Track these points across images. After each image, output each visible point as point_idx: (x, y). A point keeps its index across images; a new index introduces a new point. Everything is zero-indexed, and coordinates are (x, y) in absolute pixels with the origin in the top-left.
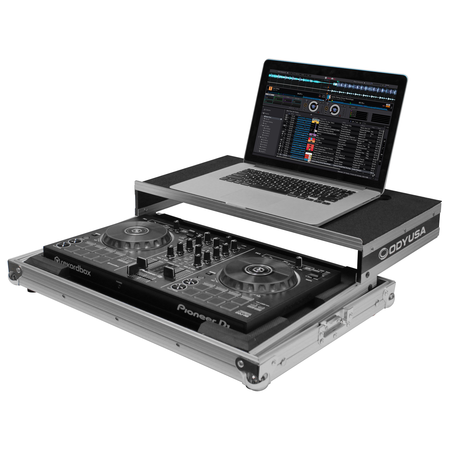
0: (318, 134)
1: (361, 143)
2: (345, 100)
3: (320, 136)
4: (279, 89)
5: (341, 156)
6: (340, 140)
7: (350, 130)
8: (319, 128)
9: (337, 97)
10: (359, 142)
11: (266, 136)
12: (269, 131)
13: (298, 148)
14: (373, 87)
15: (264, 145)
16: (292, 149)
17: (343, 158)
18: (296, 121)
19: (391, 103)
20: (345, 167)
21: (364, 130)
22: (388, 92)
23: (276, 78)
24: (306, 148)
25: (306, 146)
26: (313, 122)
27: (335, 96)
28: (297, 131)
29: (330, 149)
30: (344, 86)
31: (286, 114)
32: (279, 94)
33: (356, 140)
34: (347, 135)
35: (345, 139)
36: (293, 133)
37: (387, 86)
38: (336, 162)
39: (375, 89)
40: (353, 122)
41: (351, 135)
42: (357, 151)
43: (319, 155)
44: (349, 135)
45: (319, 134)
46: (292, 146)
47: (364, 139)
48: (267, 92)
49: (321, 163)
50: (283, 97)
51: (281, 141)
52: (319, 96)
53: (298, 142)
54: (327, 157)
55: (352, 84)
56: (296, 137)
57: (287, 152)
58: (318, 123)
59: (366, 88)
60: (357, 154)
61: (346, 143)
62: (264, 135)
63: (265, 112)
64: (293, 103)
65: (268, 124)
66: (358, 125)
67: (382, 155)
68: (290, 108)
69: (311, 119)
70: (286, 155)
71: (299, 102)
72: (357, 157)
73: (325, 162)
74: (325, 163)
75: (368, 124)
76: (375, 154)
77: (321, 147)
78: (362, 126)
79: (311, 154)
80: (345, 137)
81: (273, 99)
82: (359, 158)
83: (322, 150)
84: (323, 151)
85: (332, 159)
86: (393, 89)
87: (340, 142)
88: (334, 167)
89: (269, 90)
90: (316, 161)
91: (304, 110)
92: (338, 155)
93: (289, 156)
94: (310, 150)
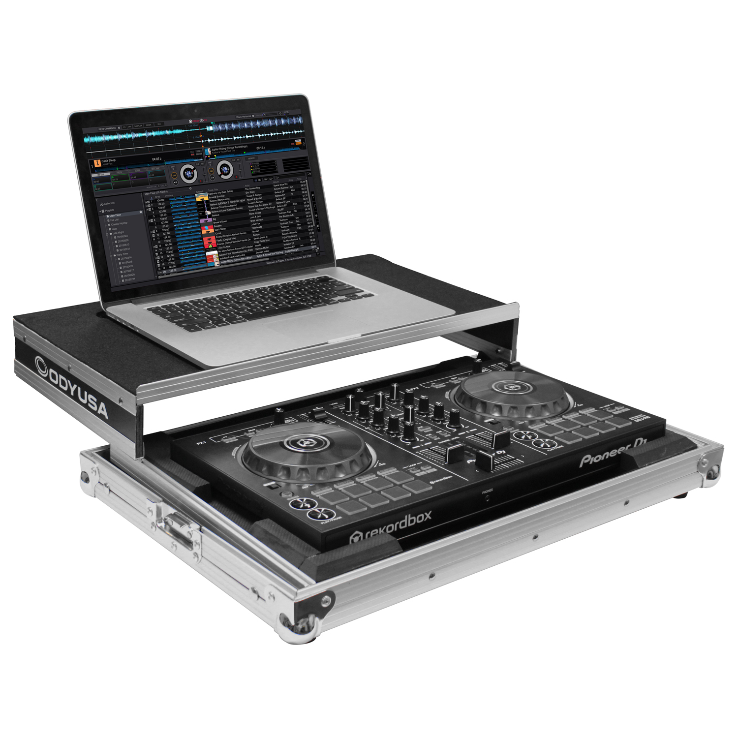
0: (214, 217)
1: (283, 209)
2: (234, 151)
3: (218, 219)
4: (114, 160)
5: (262, 238)
6: (251, 214)
7: (260, 195)
8: (213, 207)
9: (220, 149)
10: (280, 208)
11: (125, 249)
12: (127, 240)
13: (190, 251)
14: (268, 119)
15: (128, 267)
16: (181, 256)
17: (266, 241)
18: (168, 207)
19: (300, 137)
20: (274, 254)
21: (280, 188)
22: (291, 123)
23: (102, 142)
24: (203, 246)
25: (203, 242)
26: (198, 199)
27: (217, 148)
28: (178, 223)
29: (242, 234)
30: (224, 129)
31: (147, 201)
32: (117, 169)
33: (274, 207)
34: (258, 204)
35: (258, 211)
36: (172, 229)
37: (286, 114)
38: (258, 251)
39: (272, 122)
40: (260, 180)
41: (265, 202)
42: (282, 222)
43: (229, 248)
44: (261, 202)
45: (216, 215)
46: (180, 251)
47: (284, 202)
48: (93, 172)
49: (237, 260)
50: (128, 172)
51: (155, 249)
52: (192, 155)
53: (186, 241)
54: (243, 248)
55: (235, 122)
56: (179, 234)
57: (174, 265)
58: (206, 198)
59: (258, 124)
60: (284, 227)
61: (263, 216)
62: (121, 250)
63: (104, 208)
64: (150, 177)
65: (120, 228)
66: (268, 183)
67: (316, 216)
68: (149, 187)
69: (192, 195)
70: (175, 270)
71: (162, 173)
72: (285, 231)
73: (242, 257)
74: (242, 259)
75: (281, 177)
76: (308, 218)
77: (227, 236)
78: (275, 182)
79: (216, 252)
80: (257, 208)
81: (109, 181)
82: (288, 232)
83: (230, 239)
84: (232, 240)
85: (250, 248)
86: (297, 116)
87: (252, 217)
88: (259, 259)
89: (96, 166)
90: (228, 261)
91: (176, 184)
92: (258, 238)
93: (180, 269)
94: (210, 246)
